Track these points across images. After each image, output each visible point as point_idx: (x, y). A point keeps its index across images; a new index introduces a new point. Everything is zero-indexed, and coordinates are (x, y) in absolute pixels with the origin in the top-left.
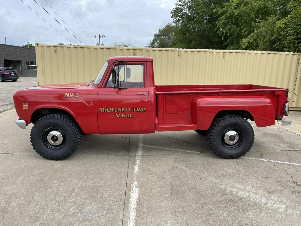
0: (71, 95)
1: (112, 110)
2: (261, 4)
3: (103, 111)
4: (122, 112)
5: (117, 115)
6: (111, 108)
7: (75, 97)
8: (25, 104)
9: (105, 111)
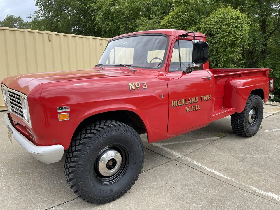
0: (137, 86)
1: (183, 103)
2: (135, 4)
3: (175, 106)
4: (192, 103)
5: (187, 108)
6: (182, 100)
7: (143, 88)
8: (62, 111)
9: (177, 105)
